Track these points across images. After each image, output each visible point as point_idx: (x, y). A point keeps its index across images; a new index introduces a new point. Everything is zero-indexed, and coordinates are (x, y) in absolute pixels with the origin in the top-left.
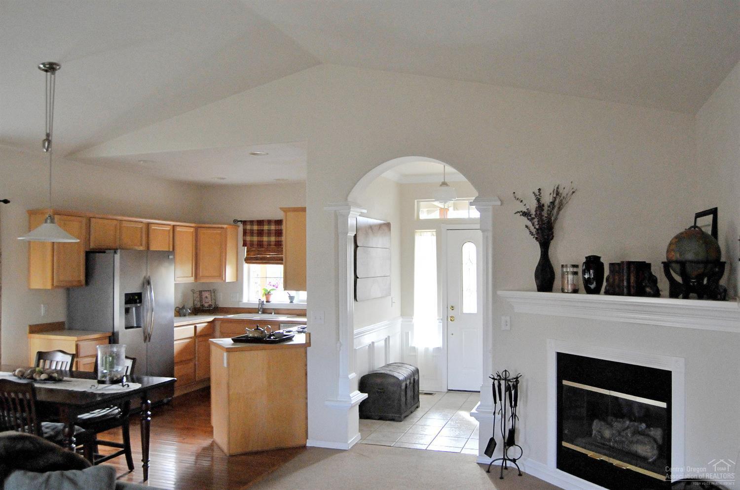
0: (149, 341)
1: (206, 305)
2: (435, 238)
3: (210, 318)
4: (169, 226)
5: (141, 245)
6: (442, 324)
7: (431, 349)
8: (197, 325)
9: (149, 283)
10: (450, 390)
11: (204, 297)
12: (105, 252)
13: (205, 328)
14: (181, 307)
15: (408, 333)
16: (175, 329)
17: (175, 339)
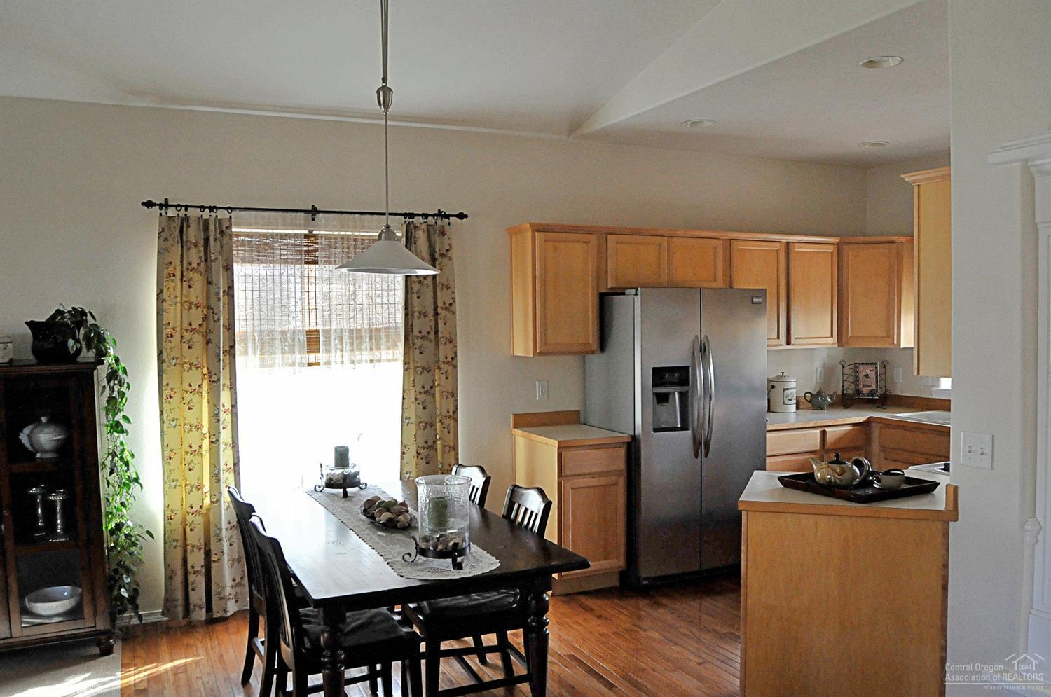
0: (706, 456)
1: (865, 390)
3: (860, 416)
4: (778, 244)
5: (715, 281)
8: (827, 429)
9: (703, 351)
11: (861, 375)
12: (624, 294)
13: (848, 433)
14: (814, 393)
16: (768, 435)
17: (767, 454)
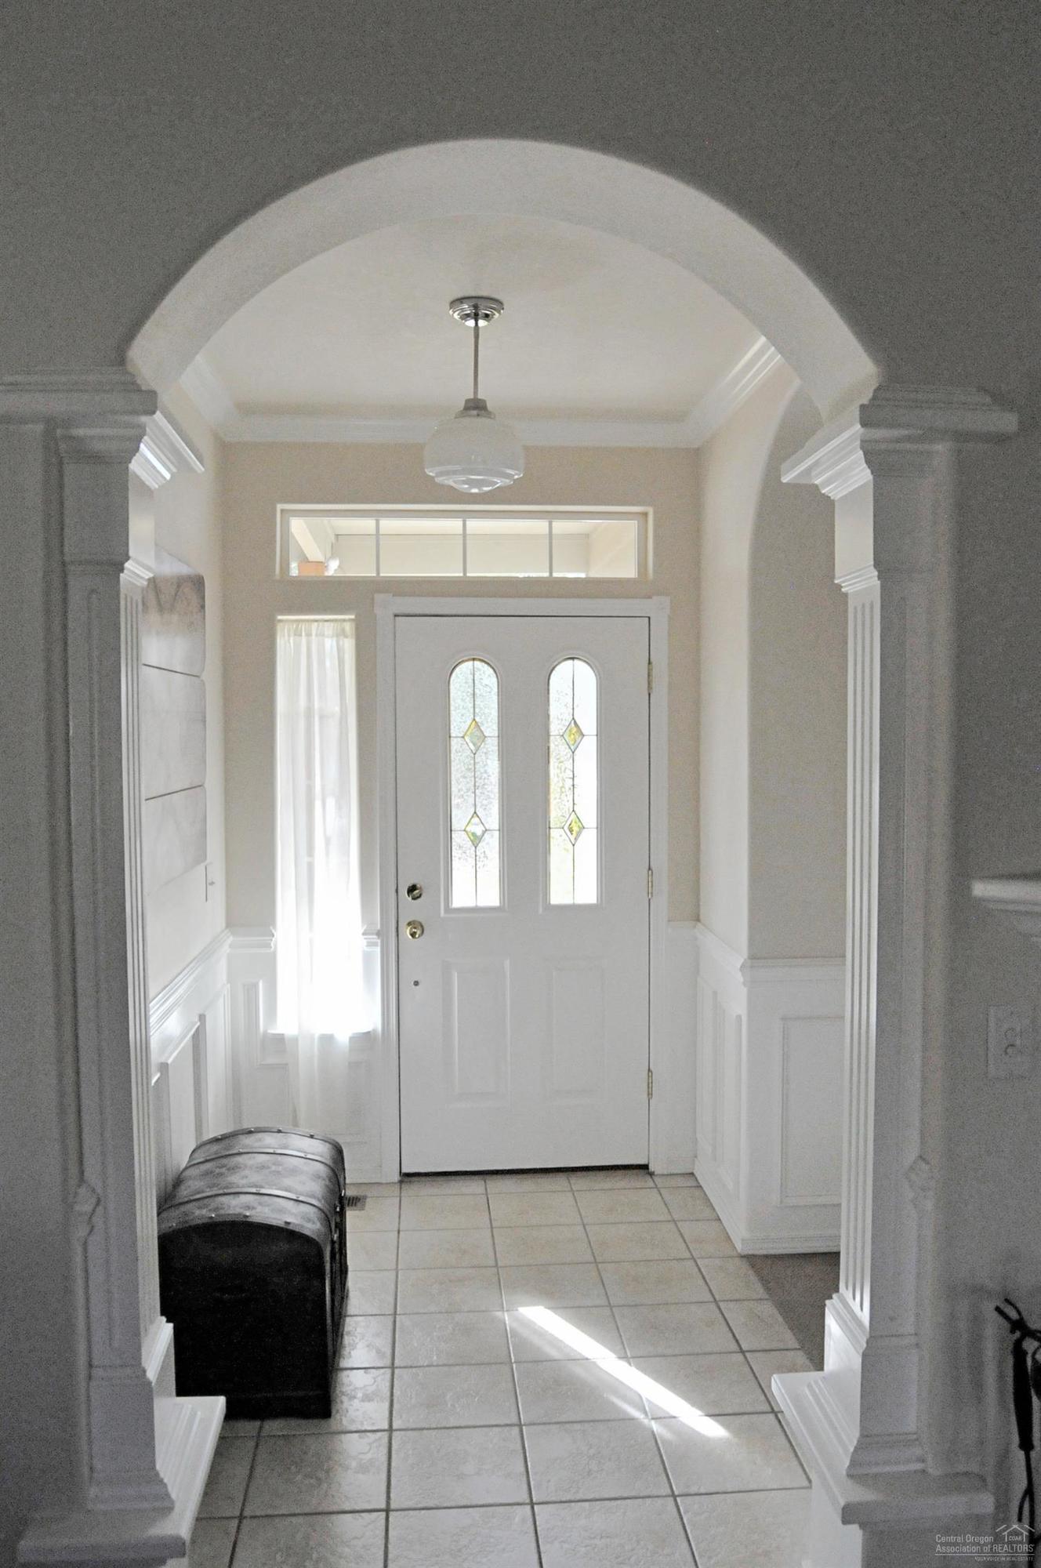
2: (349, 645)
6: (378, 949)
7: (343, 1038)
10: (408, 1175)
15: (255, 986)
